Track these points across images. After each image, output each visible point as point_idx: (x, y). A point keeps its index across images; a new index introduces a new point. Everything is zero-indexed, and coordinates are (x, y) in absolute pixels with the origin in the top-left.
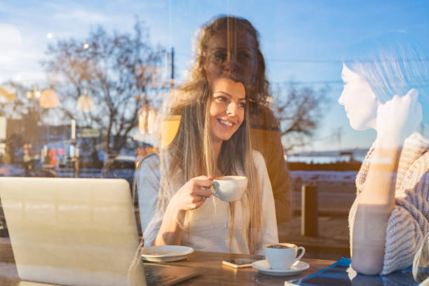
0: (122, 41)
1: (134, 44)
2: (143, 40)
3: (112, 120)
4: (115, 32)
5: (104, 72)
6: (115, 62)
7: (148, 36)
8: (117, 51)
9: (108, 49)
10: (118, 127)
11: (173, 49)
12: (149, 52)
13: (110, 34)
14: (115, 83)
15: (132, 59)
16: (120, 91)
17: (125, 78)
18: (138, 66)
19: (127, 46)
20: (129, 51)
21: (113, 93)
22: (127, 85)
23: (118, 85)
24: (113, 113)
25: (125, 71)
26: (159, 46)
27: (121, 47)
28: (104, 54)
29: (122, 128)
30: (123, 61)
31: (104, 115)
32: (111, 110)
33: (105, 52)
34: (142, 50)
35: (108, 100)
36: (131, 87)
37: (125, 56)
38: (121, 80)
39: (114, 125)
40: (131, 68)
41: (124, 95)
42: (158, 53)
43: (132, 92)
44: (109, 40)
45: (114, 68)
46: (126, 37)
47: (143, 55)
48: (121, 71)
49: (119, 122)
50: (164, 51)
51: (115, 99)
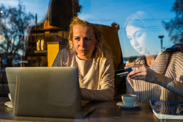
0: (13, 11)
1: (18, 12)
2: (22, 10)
3: (9, 46)
4: (9, 7)
5: (4, 25)
6: (9, 20)
7: (24, 9)
8: (10, 15)
9: (6, 14)
10: (11, 49)
11: (36, 15)
12: (25, 16)
13: (7, 8)
14: (10, 30)
15: (17, 19)
16: (12, 33)
17: (14, 27)
18: (20, 22)
19: (15, 13)
20: (16, 15)
21: (9, 34)
22: (15, 30)
23: (11, 30)
24: (9, 42)
25: (14, 24)
26: (29, 13)
27: (12, 13)
28: (4, 17)
29: (13, 49)
30: (13, 20)
31: (5, 44)
32: (8, 41)
33: (5, 15)
34: (22, 15)
35: (6, 37)
36: (17, 31)
37: (14, 17)
38: (12, 28)
39: (9, 48)
40: (17, 23)
41: (14, 35)
42: (29, 16)
43: (17, 34)
44: (7, 10)
45: (9, 23)
46: (14, 9)
47: (22, 17)
48: (12, 24)
49: (12, 47)
50: (32, 16)
51: (10, 36)
